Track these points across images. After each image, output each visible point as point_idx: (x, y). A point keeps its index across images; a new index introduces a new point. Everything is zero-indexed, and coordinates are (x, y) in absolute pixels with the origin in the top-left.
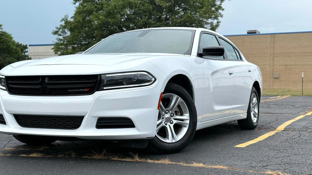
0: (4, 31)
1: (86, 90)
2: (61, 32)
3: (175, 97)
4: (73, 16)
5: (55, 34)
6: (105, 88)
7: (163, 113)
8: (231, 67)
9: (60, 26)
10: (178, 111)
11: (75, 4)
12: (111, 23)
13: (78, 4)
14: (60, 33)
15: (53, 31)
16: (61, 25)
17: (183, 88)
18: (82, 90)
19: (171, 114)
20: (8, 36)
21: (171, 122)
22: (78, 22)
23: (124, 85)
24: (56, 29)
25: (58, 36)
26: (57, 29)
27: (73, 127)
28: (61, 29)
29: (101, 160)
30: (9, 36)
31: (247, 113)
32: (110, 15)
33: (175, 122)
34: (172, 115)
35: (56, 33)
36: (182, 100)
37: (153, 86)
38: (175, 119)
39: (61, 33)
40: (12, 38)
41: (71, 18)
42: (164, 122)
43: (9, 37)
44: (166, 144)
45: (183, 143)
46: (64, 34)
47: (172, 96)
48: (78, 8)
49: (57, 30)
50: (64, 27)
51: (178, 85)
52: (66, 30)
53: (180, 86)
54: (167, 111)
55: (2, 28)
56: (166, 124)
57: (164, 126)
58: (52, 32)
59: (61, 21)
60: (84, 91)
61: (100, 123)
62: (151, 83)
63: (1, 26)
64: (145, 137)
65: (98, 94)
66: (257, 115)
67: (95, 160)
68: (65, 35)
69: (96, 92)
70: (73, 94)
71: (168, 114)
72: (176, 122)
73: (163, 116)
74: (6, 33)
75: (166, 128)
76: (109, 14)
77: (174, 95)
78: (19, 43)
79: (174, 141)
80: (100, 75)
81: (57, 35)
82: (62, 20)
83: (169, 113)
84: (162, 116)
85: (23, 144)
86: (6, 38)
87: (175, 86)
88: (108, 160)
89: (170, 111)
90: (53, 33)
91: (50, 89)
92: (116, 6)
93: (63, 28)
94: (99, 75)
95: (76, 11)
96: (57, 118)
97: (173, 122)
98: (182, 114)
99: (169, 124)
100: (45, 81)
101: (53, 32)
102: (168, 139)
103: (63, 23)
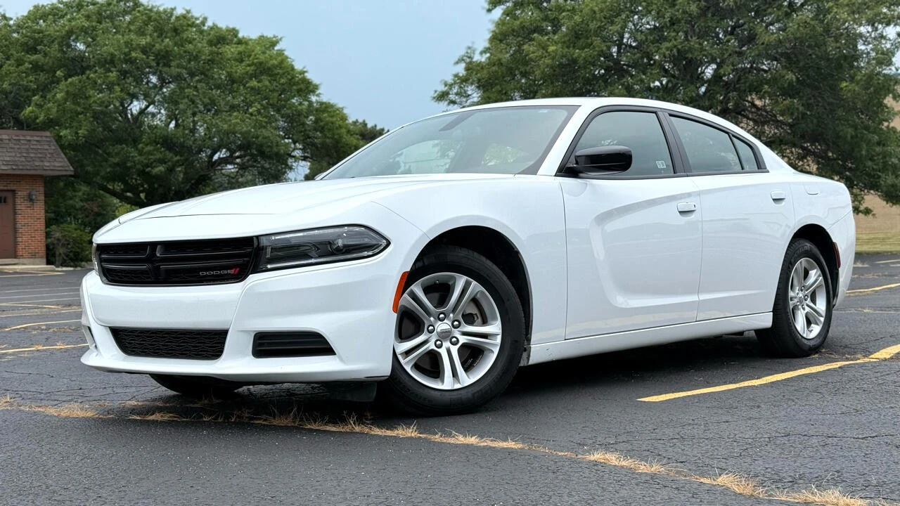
0: (324, 100)
1: (231, 272)
2: (457, 94)
3: (461, 281)
4: (487, 45)
5: (440, 100)
6: (269, 266)
7: (432, 319)
8: (689, 195)
9: (453, 78)
10: (476, 314)
11: (489, 11)
12: (581, 61)
13: (498, 12)
14: (452, 97)
15: (436, 91)
16: (456, 76)
17: (484, 259)
18: (225, 272)
19: (454, 321)
20: (335, 111)
21: (454, 340)
22: (496, 63)
23: (311, 258)
24: (443, 86)
25: (449, 104)
26: (446, 85)
27: (213, 355)
28: (457, 87)
29: (285, 429)
30: (338, 112)
31: (772, 313)
32: (580, 39)
33: (463, 340)
34: (456, 323)
35: (442, 96)
36: (480, 288)
37: (382, 258)
38: (465, 334)
39: (454, 96)
40: (347, 117)
41: (481, 53)
42: (434, 340)
43: (337, 114)
44: (437, 393)
45: (481, 390)
46: (464, 100)
47: (454, 278)
48: (500, 23)
49: (445, 89)
50: (464, 80)
51: (471, 252)
52: (470, 89)
53: (475, 253)
54: (442, 316)
55: (320, 94)
56: (440, 347)
57: (432, 350)
58: (432, 94)
59: (457, 63)
60: (230, 274)
61: (260, 345)
62: (377, 251)
63: (317, 89)
64: (362, 376)
65: (253, 279)
66: (822, 316)
67: (276, 428)
68: (466, 102)
69: (251, 276)
70: (210, 281)
71: (445, 321)
72: (466, 341)
73: (431, 328)
74: (332, 106)
75: (439, 354)
76: (578, 36)
77: (457, 277)
78: (376, 126)
79: (458, 386)
80: (258, 237)
81: (446, 103)
82: (459, 60)
83: (449, 320)
84: (428, 327)
85: (171, 393)
86: (331, 119)
87: (459, 254)
88: (299, 429)
89: (451, 315)
90: (434, 98)
91: (168, 272)
92: (595, 12)
93: (461, 83)
94: (255, 239)
95: (493, 31)
96: (181, 334)
97: (458, 340)
98: (485, 322)
99: (447, 344)
100: (155, 254)
101: (436, 95)
102: (443, 381)
103: (461, 69)
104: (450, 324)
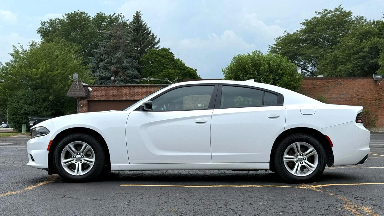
104: (81, 156)
